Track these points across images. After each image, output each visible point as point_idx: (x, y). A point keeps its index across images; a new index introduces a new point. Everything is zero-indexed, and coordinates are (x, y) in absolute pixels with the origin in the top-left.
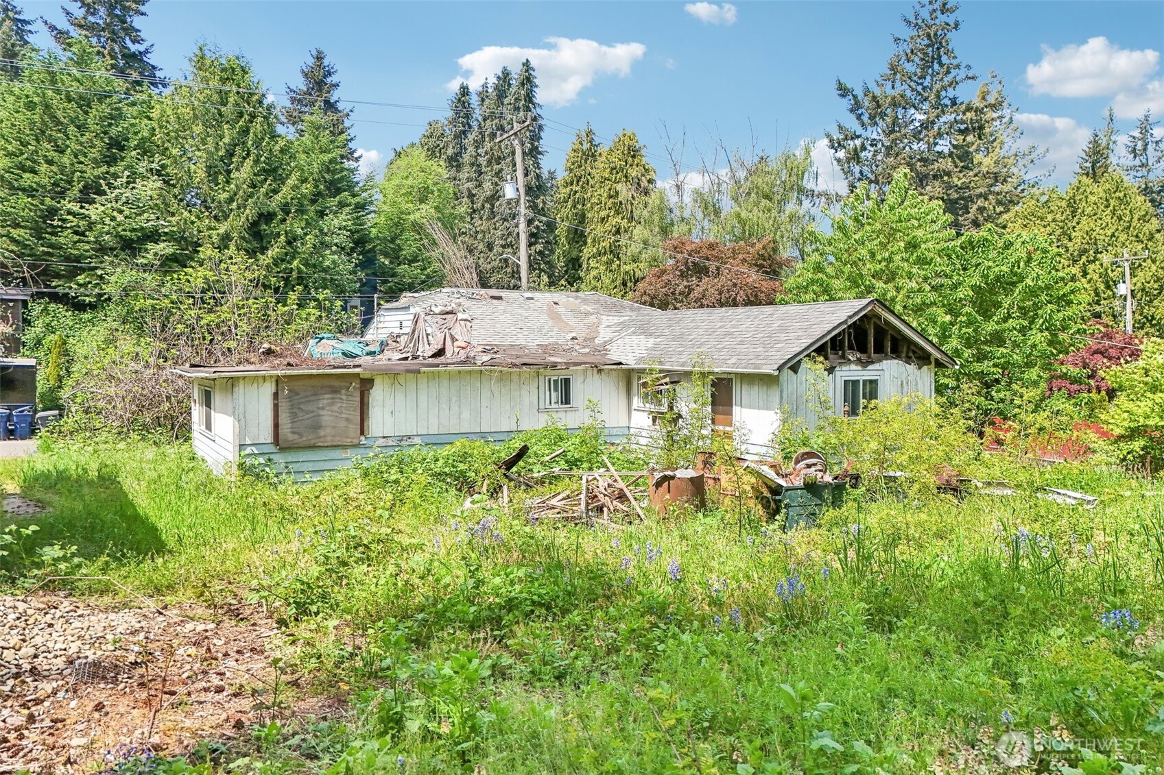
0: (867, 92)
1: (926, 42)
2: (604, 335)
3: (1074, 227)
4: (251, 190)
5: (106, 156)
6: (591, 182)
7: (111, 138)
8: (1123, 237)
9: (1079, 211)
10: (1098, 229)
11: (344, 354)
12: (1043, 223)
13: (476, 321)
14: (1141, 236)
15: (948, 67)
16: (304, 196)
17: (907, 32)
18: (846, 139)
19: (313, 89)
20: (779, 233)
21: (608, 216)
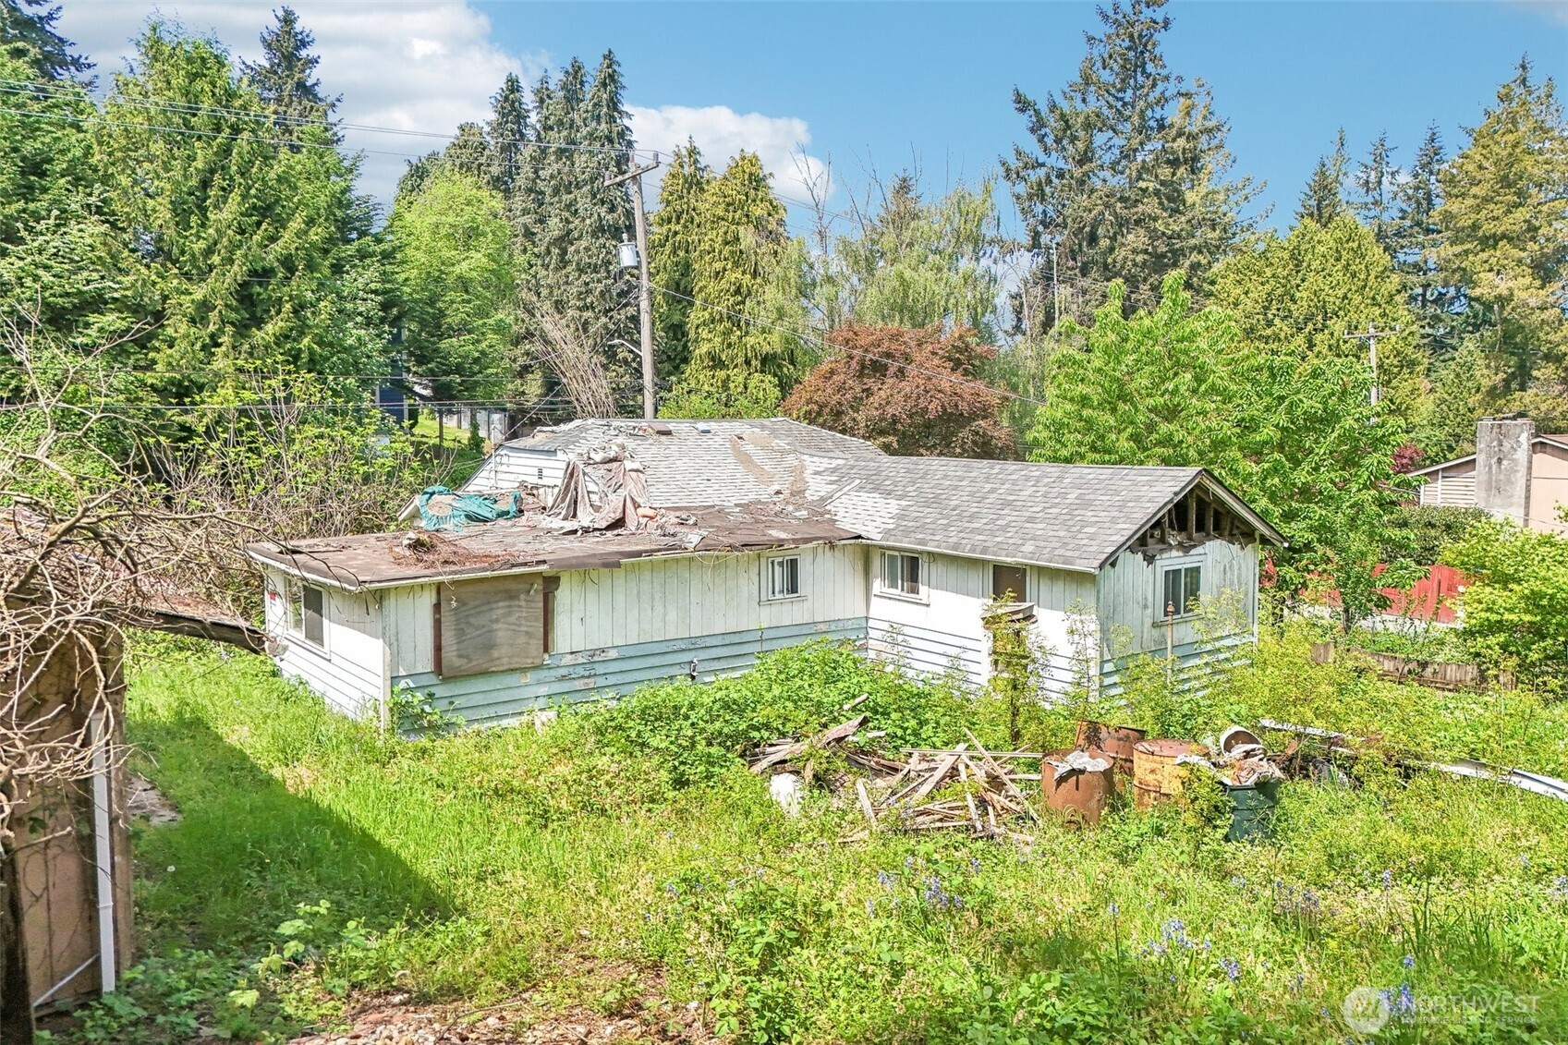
0: (1053, 107)
1: (1127, 43)
2: (817, 488)
3: (1298, 286)
4: (238, 237)
5: (20, 186)
6: (697, 220)
7: (24, 159)
8: (1357, 299)
9: (1305, 264)
10: (1327, 288)
11: (468, 516)
12: (1261, 279)
13: (649, 471)
14: (1378, 297)
15: (1154, 80)
16: (313, 244)
17: (1101, 29)
18: (1025, 167)
19: (279, 65)
20: (952, 301)
21: (725, 270)
